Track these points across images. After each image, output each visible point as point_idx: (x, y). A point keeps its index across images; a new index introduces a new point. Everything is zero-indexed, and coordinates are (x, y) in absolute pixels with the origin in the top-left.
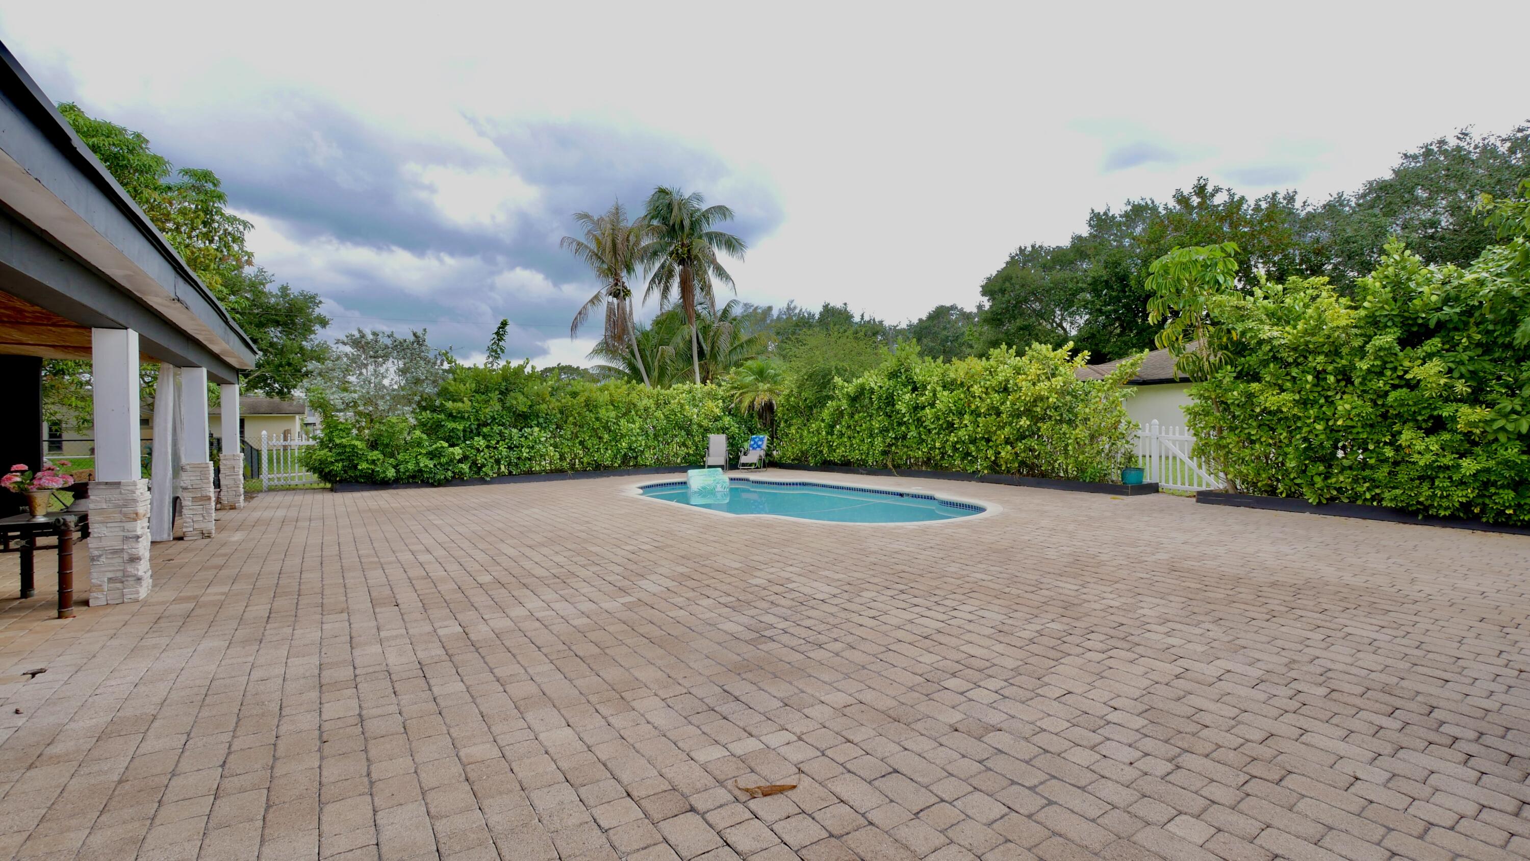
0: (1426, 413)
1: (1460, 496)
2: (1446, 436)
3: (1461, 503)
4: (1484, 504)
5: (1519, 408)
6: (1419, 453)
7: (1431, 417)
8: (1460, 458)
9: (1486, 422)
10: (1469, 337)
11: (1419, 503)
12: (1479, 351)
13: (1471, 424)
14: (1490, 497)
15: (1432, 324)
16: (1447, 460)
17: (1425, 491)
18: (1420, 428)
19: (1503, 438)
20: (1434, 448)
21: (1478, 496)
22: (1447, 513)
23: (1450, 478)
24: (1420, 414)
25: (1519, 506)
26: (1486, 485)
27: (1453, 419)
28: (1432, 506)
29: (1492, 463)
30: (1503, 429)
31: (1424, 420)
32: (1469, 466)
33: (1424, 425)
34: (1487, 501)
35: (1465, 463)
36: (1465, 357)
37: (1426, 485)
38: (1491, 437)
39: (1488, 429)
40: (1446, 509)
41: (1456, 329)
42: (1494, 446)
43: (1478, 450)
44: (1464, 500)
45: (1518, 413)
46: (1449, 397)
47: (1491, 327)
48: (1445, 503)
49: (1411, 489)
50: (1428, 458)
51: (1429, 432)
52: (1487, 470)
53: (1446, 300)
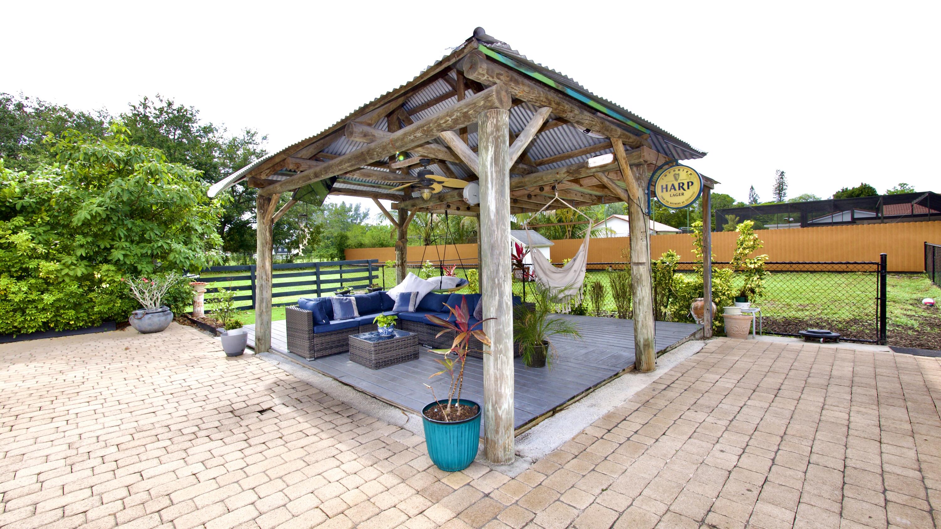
0: (18, 266)
1: (42, 318)
2: (33, 281)
3: (44, 323)
4: (57, 321)
5: (76, 262)
6: (13, 293)
7: (21, 268)
8: (42, 294)
9: (57, 271)
10: (42, 218)
11: (15, 327)
12: (48, 228)
13: (49, 272)
14: (60, 316)
15: (18, 207)
16: (34, 296)
17: (19, 318)
18: (12, 276)
19: (67, 280)
20: (25, 289)
21: (54, 316)
22: (34, 330)
23: (36, 307)
24: (13, 267)
25: (78, 318)
26: (58, 309)
27: (37, 269)
28: (24, 327)
29: (61, 295)
30: (67, 274)
31: (16, 271)
32: (48, 298)
33: (15, 275)
34: (59, 319)
35: (45, 296)
36: (41, 230)
37: (18, 315)
38: (60, 280)
39: (59, 275)
40: (32, 328)
41: (34, 212)
42: (62, 285)
43: (51, 288)
44: (45, 320)
45: (75, 265)
46: (33, 255)
47: (56, 214)
48: (33, 324)
49: (7, 319)
50: (21, 296)
51: (19, 278)
52: (59, 300)
53: (25, 192)
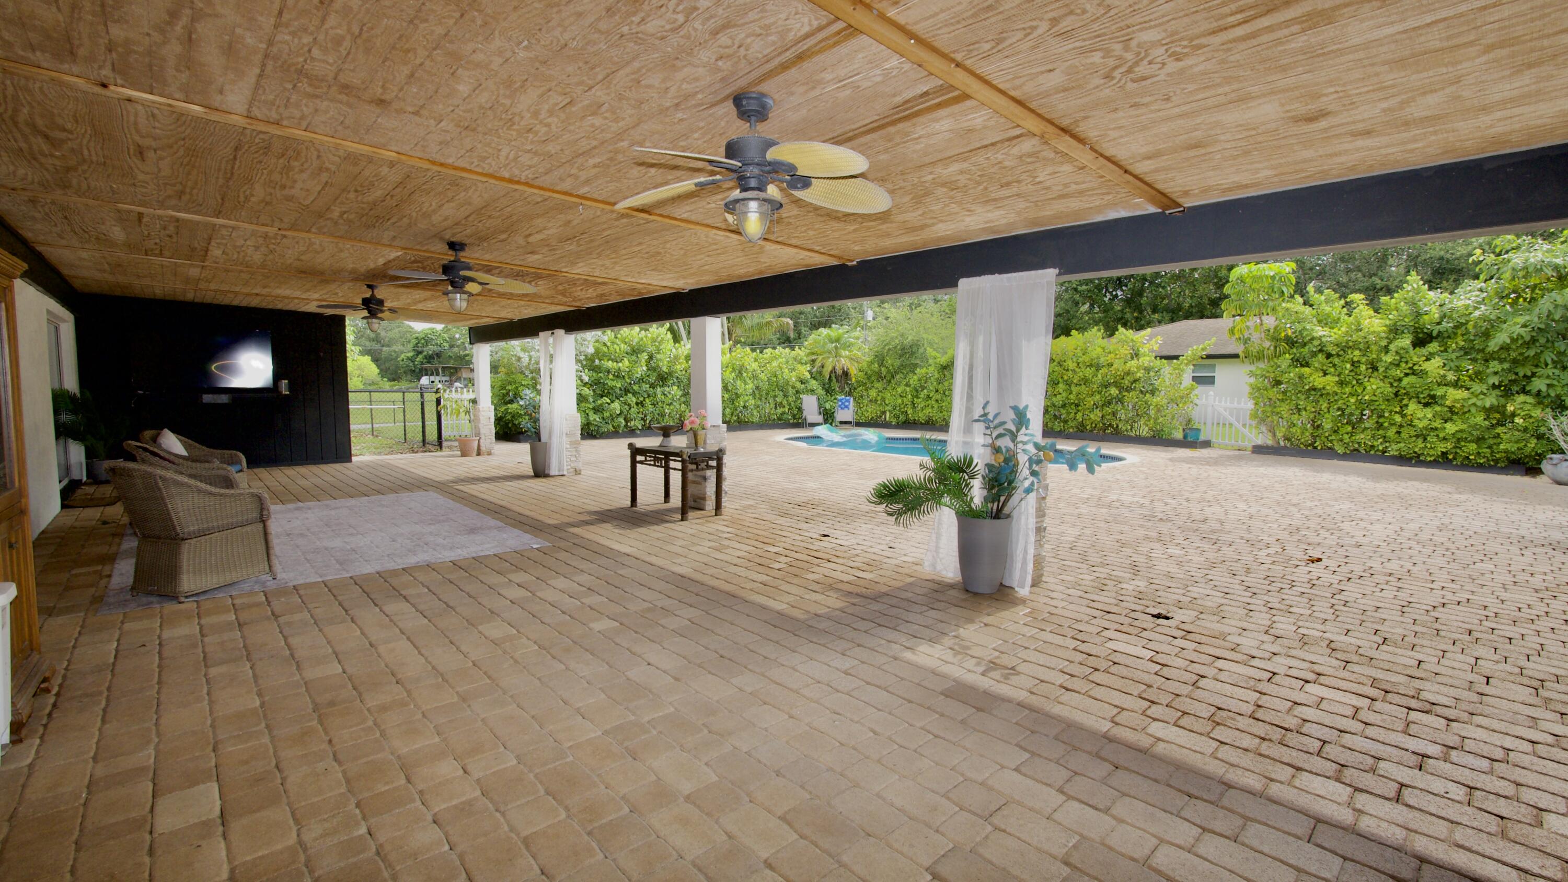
0: (1426, 393)
1: (1442, 447)
2: (1438, 408)
3: (1443, 453)
4: (1456, 453)
5: (1485, 391)
6: (1419, 419)
7: (1429, 395)
8: (1446, 422)
9: (1464, 400)
10: (1456, 343)
11: (1415, 452)
12: (1462, 353)
13: (1456, 401)
14: (1460, 448)
15: (1435, 334)
16: (1437, 424)
17: (1420, 444)
18: (1420, 403)
19: (1473, 410)
20: (1430, 416)
21: (1455, 447)
22: (1432, 459)
23: (1437, 436)
24: (1422, 393)
25: (1479, 453)
26: (1459, 440)
27: (1443, 397)
28: (1423, 454)
29: (1464, 427)
30: (1474, 404)
31: (1424, 398)
32: (1451, 428)
33: (1423, 401)
34: (1458, 451)
35: (1448, 426)
36: (1454, 356)
37: (1420, 440)
38: (1466, 410)
39: (1465, 404)
40: (1431, 456)
41: (1449, 337)
42: (1467, 415)
43: (1455, 417)
44: (1444, 450)
45: (1484, 394)
46: (1443, 383)
47: (1472, 338)
48: (1432, 452)
49: (1409, 443)
50: (1425, 423)
51: (1426, 405)
52: (1461, 431)
53: (1444, 316)
